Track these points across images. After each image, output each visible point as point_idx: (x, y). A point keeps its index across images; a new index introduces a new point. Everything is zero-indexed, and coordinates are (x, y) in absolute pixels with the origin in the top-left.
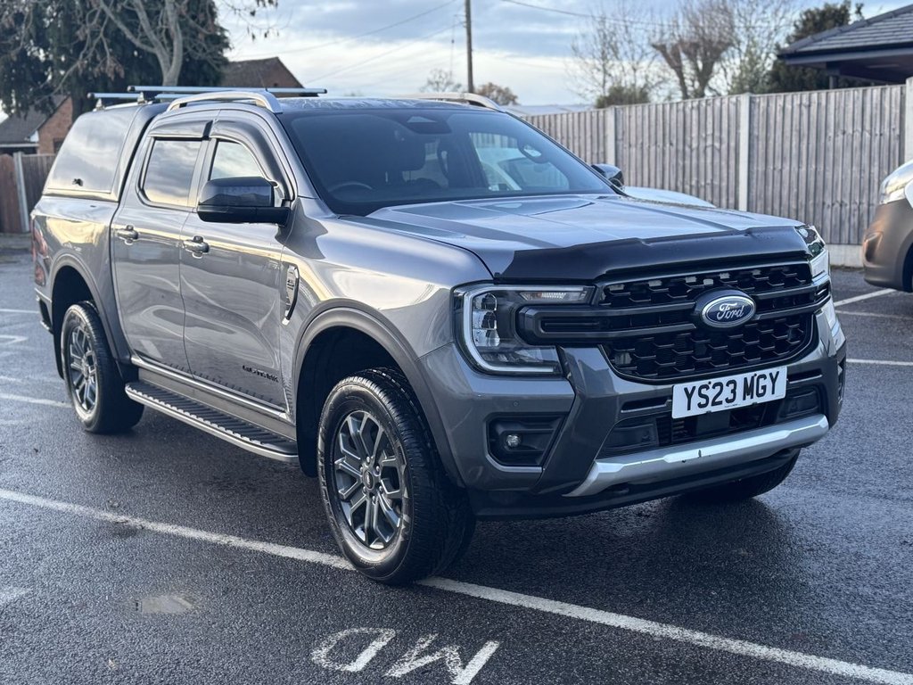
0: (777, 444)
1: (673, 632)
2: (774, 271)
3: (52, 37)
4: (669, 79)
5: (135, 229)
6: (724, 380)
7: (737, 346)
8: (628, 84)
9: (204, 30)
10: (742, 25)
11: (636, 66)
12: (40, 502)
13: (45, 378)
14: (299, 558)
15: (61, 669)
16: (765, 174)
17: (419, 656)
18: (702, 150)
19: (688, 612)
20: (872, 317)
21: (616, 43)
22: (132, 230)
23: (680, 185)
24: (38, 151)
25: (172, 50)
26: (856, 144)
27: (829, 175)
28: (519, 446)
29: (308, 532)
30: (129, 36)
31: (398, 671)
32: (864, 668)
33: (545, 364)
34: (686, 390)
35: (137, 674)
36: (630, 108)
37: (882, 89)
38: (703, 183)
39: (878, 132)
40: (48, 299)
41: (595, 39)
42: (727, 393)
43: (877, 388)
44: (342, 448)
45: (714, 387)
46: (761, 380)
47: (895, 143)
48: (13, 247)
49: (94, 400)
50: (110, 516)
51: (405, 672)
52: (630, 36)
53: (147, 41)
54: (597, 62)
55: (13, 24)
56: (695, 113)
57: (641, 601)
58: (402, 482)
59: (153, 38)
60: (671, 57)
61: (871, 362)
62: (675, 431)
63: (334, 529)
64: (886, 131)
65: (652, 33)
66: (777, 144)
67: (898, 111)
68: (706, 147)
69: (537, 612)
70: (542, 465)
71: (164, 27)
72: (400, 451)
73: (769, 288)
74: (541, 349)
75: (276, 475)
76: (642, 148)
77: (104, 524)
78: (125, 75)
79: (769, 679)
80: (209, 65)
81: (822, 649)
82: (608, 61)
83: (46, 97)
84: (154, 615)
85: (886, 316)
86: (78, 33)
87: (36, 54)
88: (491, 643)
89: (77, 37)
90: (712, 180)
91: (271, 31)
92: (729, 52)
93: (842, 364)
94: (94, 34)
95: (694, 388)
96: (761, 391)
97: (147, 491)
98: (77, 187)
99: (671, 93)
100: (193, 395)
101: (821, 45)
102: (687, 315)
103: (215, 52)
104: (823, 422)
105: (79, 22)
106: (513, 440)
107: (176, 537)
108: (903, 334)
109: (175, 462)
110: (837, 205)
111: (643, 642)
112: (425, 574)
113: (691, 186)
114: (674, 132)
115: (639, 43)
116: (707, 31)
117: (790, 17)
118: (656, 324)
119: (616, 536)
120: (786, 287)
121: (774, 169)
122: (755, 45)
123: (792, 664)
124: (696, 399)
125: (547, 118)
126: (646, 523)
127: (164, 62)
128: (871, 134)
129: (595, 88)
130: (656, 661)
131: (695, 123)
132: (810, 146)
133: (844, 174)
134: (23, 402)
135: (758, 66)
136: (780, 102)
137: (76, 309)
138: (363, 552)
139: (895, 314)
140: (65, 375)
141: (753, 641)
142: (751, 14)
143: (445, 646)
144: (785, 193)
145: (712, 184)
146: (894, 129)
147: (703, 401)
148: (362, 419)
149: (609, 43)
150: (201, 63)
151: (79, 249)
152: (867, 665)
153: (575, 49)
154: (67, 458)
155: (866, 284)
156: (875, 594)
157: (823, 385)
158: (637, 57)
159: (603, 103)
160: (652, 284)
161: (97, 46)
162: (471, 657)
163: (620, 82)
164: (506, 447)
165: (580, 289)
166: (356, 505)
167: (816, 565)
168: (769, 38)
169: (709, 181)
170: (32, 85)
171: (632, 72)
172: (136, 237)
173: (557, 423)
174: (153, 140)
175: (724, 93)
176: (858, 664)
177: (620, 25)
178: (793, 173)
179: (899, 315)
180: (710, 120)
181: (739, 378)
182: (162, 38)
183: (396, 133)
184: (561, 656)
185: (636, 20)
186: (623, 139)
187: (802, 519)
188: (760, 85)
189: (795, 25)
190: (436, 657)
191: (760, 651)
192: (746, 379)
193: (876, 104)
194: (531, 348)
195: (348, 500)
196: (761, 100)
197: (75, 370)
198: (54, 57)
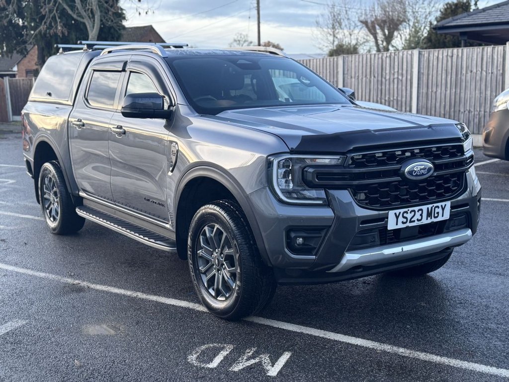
0: (443, 245)
1: (387, 348)
2: (444, 149)
3: (26, 12)
4: (370, 40)
5: (82, 121)
6: (416, 209)
7: (423, 190)
8: (347, 42)
9: (112, 10)
10: (410, 11)
11: (351, 33)
12: (30, 272)
13: (27, 203)
14: (177, 305)
15: (49, 365)
16: (427, 94)
17: (248, 360)
18: (391, 80)
19: (395, 337)
20: (487, 174)
21: (340, 19)
22: (81, 121)
23: (379, 99)
24: (17, 76)
25: (94, 21)
26: (478, 78)
27: (463, 95)
28: (303, 244)
29: (181, 290)
30: (70, 12)
31: (237, 368)
32: (494, 368)
33: (318, 199)
34: (395, 214)
35: (91, 368)
36: (351, 56)
37: (493, 47)
38: (392, 99)
39: (490, 72)
40: (32, 159)
41: (329, 17)
42: (418, 216)
43: (492, 214)
44: (202, 244)
45: (411, 213)
46: (436, 209)
47: (500, 78)
48: (4, 130)
49: (57, 216)
50: (70, 281)
51: (240, 369)
52: (348, 16)
53: (80, 15)
54: (329, 30)
55: (5, 5)
56: (388, 60)
57: (369, 330)
58: (237, 263)
59: (84, 14)
60: (371, 28)
61: (488, 199)
62: (388, 236)
63: (196, 289)
64: (495, 71)
65: (360, 14)
66: (434, 78)
67: (502, 60)
68: (394, 79)
69: (311, 336)
70: (315, 255)
71: (90, 7)
72: (236, 246)
73: (441, 158)
74: (316, 190)
75: (161, 259)
76: (358, 78)
77: (66, 285)
78: (68, 34)
79: (442, 374)
80: (114, 29)
81: (470, 357)
82: (336, 30)
83: (23, 46)
84: (98, 335)
85: (495, 174)
86: (42, 10)
87: (17, 22)
88: (287, 353)
89: (41, 13)
90: (397, 97)
91: (149, 10)
92: (403, 26)
93: (479, 201)
94: (51, 11)
95: (400, 213)
96: (436, 215)
97: (89, 267)
98: (48, 97)
99: (370, 48)
100: (115, 214)
101: (457, 22)
102: (397, 173)
103: (118, 22)
104: (469, 232)
105: (42, 4)
106: (300, 240)
107: (107, 293)
108: (505, 184)
109: (104, 251)
110: (467, 112)
111: (371, 353)
112: (248, 314)
113: (385, 100)
114: (376, 70)
115: (353, 20)
116: (390, 13)
117: (437, 7)
118: (379, 177)
119: (352, 294)
120: (450, 157)
121: (432, 91)
122: (418, 22)
123: (455, 366)
124: (401, 219)
125: (305, 61)
126: (368, 287)
127: (90, 27)
128: (486, 73)
129: (328, 45)
130: (379, 364)
131: (388, 65)
132: (452, 79)
133: (471, 95)
134: (17, 217)
135: (419, 34)
136: (436, 54)
137: (47, 165)
138: (213, 302)
139: (500, 173)
140: (41, 202)
141: (432, 353)
142: (416, 5)
143: (261, 354)
144: (438, 105)
145: (397, 99)
146: (499, 70)
147: (405, 220)
148: (214, 228)
149: (336, 19)
150: (110, 28)
151: (49, 132)
152: (496, 367)
153: (318, 23)
154: (43, 247)
155: (484, 156)
156: (498, 328)
157: (470, 212)
158: (352, 28)
159: (333, 53)
160: (377, 155)
161: (52, 18)
162: (276, 361)
163: (343, 41)
164: (296, 245)
165: (338, 157)
166: (209, 276)
167: (464, 312)
168: (426, 18)
169: (395, 98)
170: (15, 39)
171: (349, 36)
172: (83, 125)
173: (325, 231)
174: (93, 71)
175: (400, 49)
176: (491, 366)
177: (342, 10)
178: (443, 94)
179: (503, 173)
180: (396, 63)
181: (425, 208)
182: (89, 14)
183: (231, 69)
184: (326, 361)
185: (352, 7)
186: (347, 74)
187: (455, 286)
188: (421, 44)
189: (440, 11)
190: (257, 360)
191: (436, 359)
192: (428, 208)
193: (490, 56)
194: (311, 190)
195: (205, 273)
196: (425, 53)
197: (46, 199)
198: (28, 24)
